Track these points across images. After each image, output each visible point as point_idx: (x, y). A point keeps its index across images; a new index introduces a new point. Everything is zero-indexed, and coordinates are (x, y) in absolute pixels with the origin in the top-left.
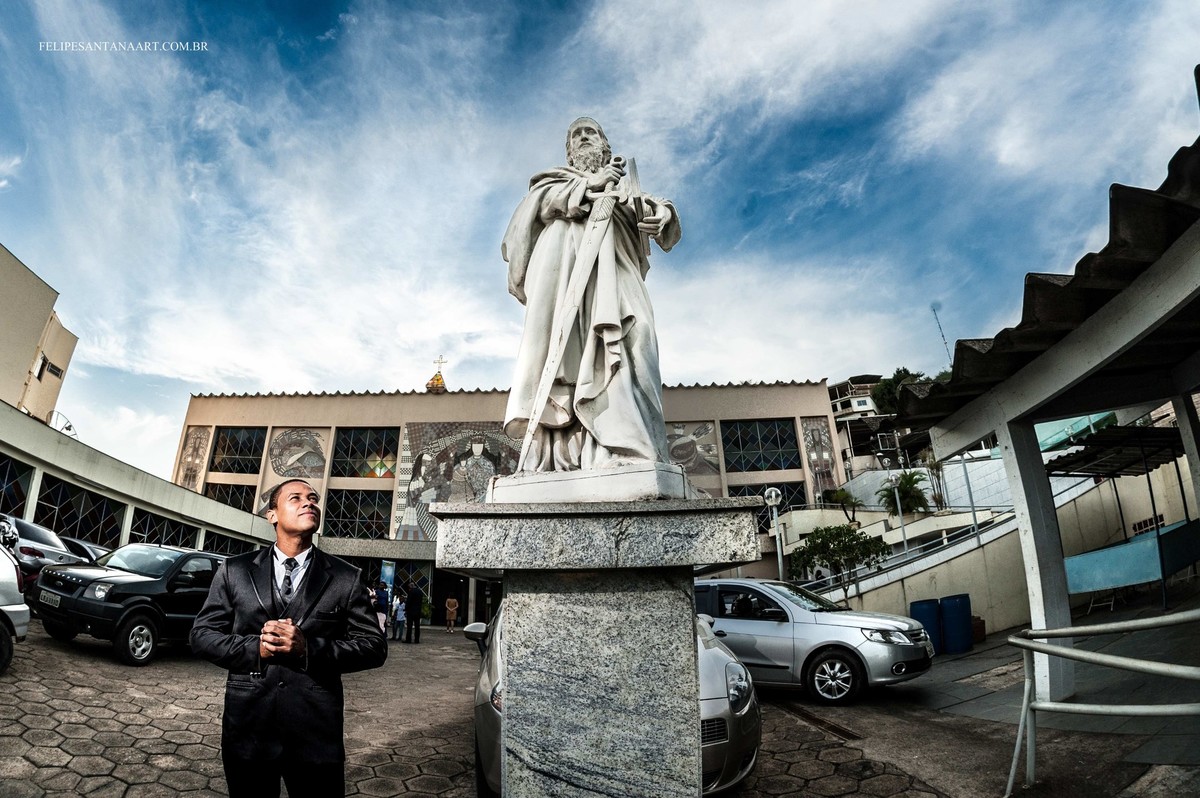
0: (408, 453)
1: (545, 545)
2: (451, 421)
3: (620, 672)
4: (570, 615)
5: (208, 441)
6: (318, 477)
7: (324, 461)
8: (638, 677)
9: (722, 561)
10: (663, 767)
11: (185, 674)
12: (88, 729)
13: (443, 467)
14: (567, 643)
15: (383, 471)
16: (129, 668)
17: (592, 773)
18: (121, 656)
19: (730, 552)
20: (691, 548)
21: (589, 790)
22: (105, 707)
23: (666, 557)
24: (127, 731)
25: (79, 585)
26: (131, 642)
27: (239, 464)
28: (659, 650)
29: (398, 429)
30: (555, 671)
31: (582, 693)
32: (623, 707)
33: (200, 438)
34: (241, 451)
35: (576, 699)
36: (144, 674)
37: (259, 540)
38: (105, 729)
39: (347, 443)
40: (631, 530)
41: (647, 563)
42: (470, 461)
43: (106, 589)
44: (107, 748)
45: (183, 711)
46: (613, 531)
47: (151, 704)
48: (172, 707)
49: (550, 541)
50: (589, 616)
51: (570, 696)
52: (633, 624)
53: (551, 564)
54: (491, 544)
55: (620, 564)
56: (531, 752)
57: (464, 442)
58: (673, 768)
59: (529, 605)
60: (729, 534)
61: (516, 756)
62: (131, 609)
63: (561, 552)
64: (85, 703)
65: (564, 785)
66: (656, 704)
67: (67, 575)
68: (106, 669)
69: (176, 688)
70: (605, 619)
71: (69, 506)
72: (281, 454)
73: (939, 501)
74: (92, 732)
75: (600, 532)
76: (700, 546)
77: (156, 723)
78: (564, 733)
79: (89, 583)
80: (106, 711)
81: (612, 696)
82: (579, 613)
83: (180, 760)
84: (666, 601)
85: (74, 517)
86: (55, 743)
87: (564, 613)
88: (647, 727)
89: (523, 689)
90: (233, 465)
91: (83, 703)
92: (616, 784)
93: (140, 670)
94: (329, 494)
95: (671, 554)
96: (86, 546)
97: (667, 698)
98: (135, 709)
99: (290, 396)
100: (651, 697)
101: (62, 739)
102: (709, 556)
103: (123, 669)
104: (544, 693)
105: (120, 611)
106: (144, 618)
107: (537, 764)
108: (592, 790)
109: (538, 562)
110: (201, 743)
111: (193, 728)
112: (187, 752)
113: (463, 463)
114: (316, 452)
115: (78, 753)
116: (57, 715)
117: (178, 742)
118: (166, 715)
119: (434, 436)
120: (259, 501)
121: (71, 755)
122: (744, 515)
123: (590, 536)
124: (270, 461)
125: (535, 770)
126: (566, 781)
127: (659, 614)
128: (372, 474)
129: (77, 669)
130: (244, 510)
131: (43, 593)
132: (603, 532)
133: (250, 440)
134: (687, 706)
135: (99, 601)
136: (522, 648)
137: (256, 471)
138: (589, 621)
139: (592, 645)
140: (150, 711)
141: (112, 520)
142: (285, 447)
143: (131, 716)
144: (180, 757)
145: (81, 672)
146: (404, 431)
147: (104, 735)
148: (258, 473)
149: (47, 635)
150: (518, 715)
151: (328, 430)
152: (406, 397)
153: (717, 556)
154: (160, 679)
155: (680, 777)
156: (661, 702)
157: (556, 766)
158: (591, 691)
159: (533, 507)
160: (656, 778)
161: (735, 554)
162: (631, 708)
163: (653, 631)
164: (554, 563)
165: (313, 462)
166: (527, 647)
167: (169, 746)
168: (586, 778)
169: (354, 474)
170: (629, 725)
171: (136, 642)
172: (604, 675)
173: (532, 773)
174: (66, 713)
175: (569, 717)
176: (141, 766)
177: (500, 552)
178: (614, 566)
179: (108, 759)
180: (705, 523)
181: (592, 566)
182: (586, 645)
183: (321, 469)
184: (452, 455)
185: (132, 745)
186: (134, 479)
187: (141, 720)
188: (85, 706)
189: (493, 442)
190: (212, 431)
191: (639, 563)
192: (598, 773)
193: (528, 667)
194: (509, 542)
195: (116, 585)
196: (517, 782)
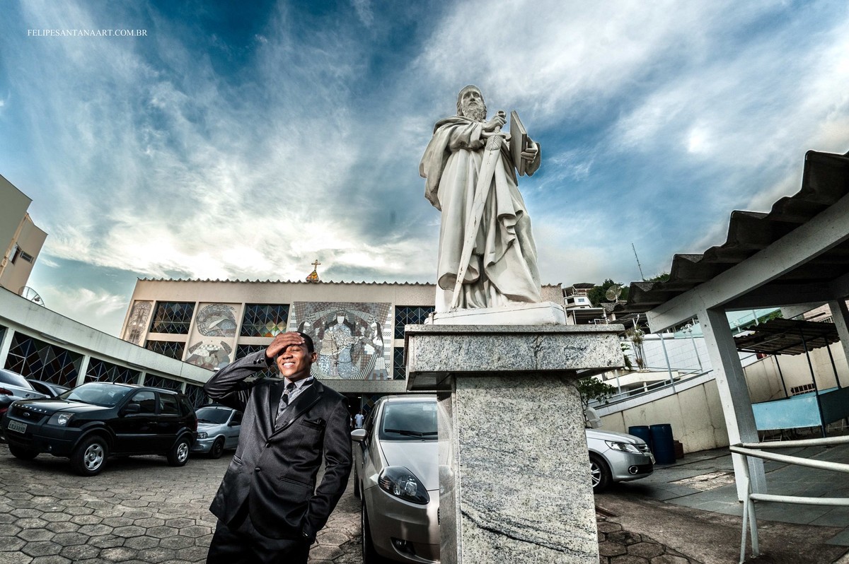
0: (295, 322)
1: (487, 354)
2: (324, 301)
3: (538, 446)
4: (501, 405)
5: (150, 311)
6: (231, 336)
7: (236, 326)
8: (550, 449)
9: (603, 366)
10: (572, 518)
11: (129, 480)
12: (47, 532)
13: (317, 331)
14: (500, 426)
15: (277, 333)
16: (82, 478)
17: (525, 527)
18: (77, 469)
19: (607, 360)
20: (582, 357)
21: (523, 540)
22: (62, 512)
23: (567, 363)
24: (81, 530)
25: (44, 415)
26: (86, 457)
27: (173, 328)
28: (561, 429)
29: (289, 305)
30: (493, 447)
31: (513, 463)
32: (542, 473)
33: (144, 309)
34: (175, 317)
35: (509, 468)
36: (96, 481)
37: (186, 379)
38: (63, 530)
39: (253, 314)
40: (543, 344)
41: (556, 367)
42: (335, 327)
43: (68, 417)
44: (64, 547)
45: (128, 510)
46: (532, 345)
47: (102, 506)
48: (120, 507)
49: (491, 351)
50: (514, 406)
51: (505, 466)
52: (543, 411)
53: (493, 368)
54: (450, 354)
55: (539, 368)
56: (480, 513)
57: (331, 315)
58: (579, 519)
59: (473, 399)
60: (605, 348)
61: (469, 518)
62: (88, 431)
63: (499, 359)
64: (44, 510)
65: (505, 538)
66: (564, 470)
67: (34, 407)
68: (63, 481)
69: (123, 491)
70: (525, 408)
71: (36, 356)
72: (205, 321)
73: (640, 363)
74: (50, 535)
75: (523, 346)
76: (588, 356)
77: (106, 521)
78: (503, 496)
79: (53, 413)
80: (64, 515)
81: (534, 464)
82: (507, 404)
83: (128, 551)
84: (563, 395)
85: (40, 364)
86: (17, 547)
87: (497, 404)
88: (560, 488)
89: (472, 463)
90: (168, 328)
91: (43, 510)
92: (542, 534)
93: (90, 479)
94: (238, 348)
95: (571, 361)
96: (49, 386)
97: (570, 465)
98: (88, 511)
99: (213, 282)
100: (560, 464)
101: (24, 543)
102: (595, 363)
103: (78, 479)
104: (487, 465)
105: (79, 434)
106: (98, 438)
107: (485, 522)
108: (525, 541)
109: (485, 366)
110: (145, 535)
111: (138, 522)
112: (133, 543)
113: (331, 328)
114: (231, 320)
115: (38, 554)
116: (20, 523)
117: (126, 536)
118: (115, 514)
119: (313, 311)
120: (187, 353)
121: (31, 556)
122: (613, 336)
123: (517, 347)
124: (196, 326)
125: (483, 528)
126: (507, 535)
127: (559, 404)
128: (269, 335)
129: (37, 482)
130: (175, 358)
131: (11, 422)
132: (525, 346)
133: (182, 311)
134: (584, 471)
135: (62, 426)
136: (469, 431)
137: (186, 332)
138: (514, 409)
139: (517, 427)
140: (101, 512)
141: (72, 367)
142: (209, 316)
143: (85, 517)
144: (128, 549)
145: (41, 484)
146: (292, 307)
147: (61, 536)
148: (187, 333)
149: (12, 456)
150: (469, 483)
151: (239, 306)
152: (294, 285)
153: (600, 363)
154: (108, 485)
155: (583, 525)
156: (567, 468)
157: (499, 523)
158: (520, 461)
159: (479, 328)
160: (568, 528)
161: (610, 362)
162: (547, 473)
163: (557, 415)
164: (495, 366)
165: (228, 326)
166: (473, 430)
167: (118, 540)
168: (520, 531)
169: (257, 334)
170: (547, 486)
171: (90, 458)
172: (527, 449)
173: (481, 530)
174: (27, 520)
175: (506, 482)
176: (94, 560)
177: (457, 360)
178: (535, 369)
179: (64, 557)
180: (589, 341)
181: (521, 368)
182: (514, 427)
183: (233, 331)
184: (323, 323)
185: (86, 543)
186: (91, 337)
187: (94, 520)
188: (45, 512)
189: (351, 315)
190: (153, 304)
191: (551, 367)
192: (528, 526)
193: (475, 445)
194: (462, 352)
195: (76, 414)
196: (471, 539)
